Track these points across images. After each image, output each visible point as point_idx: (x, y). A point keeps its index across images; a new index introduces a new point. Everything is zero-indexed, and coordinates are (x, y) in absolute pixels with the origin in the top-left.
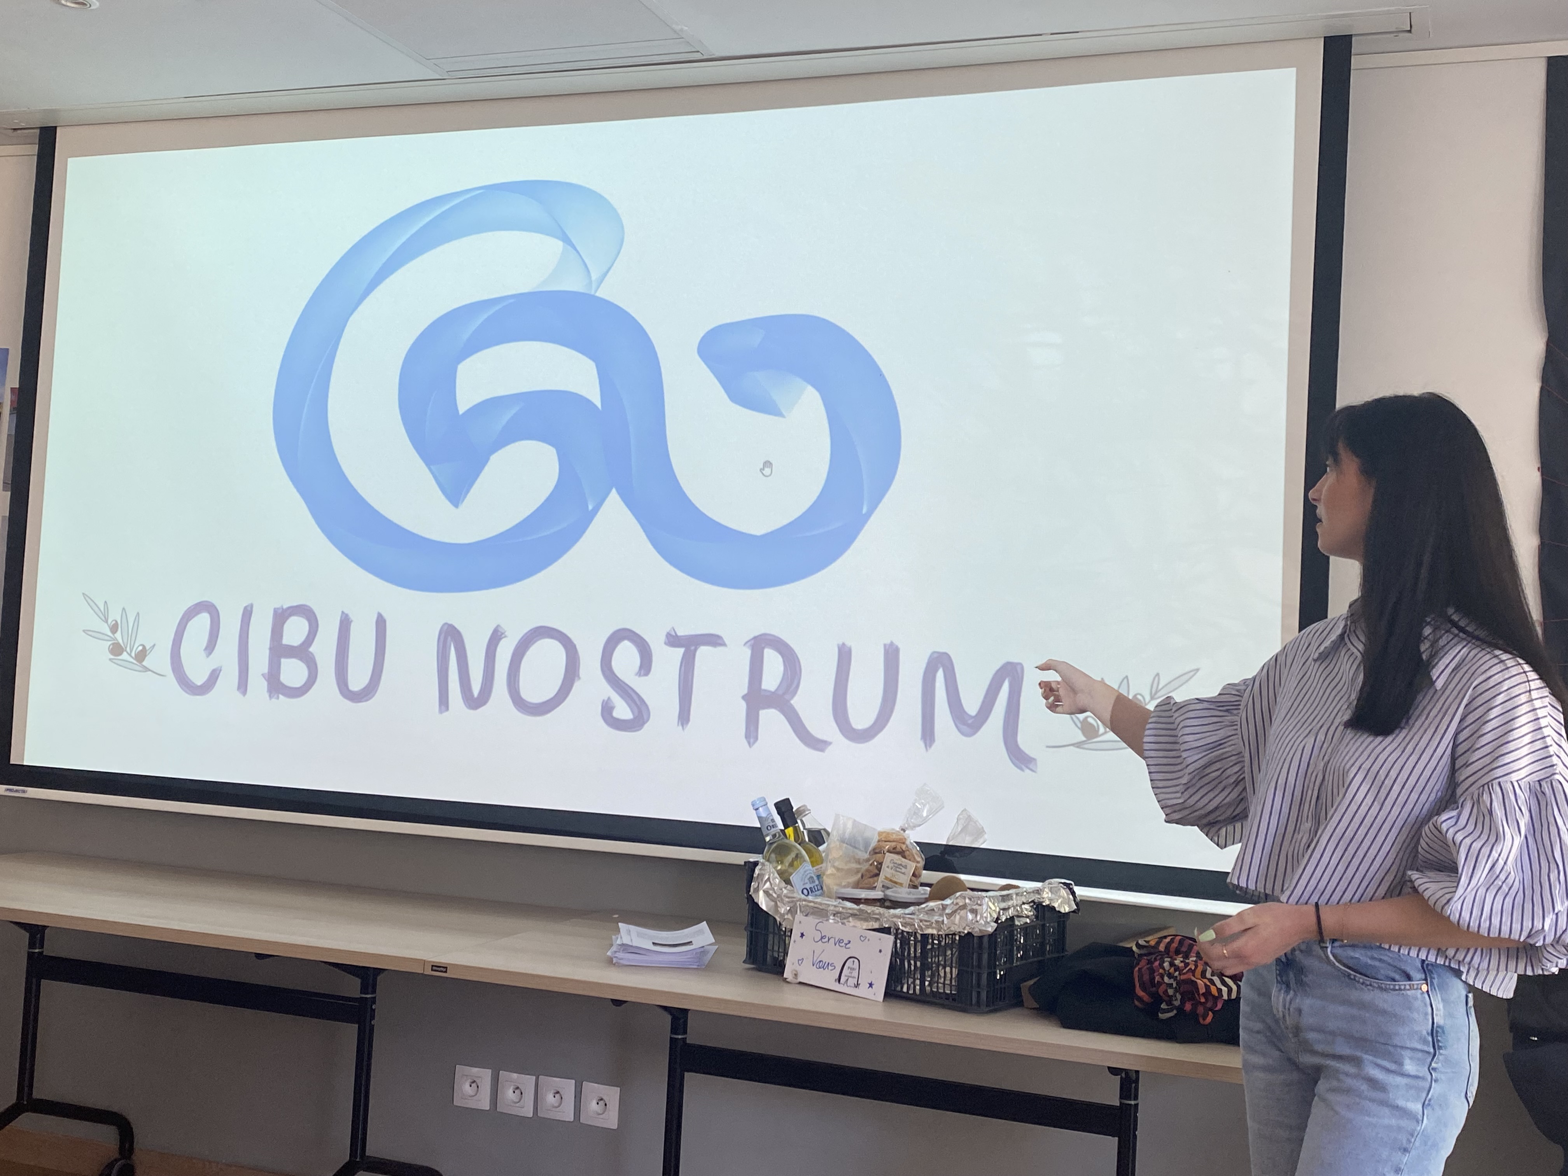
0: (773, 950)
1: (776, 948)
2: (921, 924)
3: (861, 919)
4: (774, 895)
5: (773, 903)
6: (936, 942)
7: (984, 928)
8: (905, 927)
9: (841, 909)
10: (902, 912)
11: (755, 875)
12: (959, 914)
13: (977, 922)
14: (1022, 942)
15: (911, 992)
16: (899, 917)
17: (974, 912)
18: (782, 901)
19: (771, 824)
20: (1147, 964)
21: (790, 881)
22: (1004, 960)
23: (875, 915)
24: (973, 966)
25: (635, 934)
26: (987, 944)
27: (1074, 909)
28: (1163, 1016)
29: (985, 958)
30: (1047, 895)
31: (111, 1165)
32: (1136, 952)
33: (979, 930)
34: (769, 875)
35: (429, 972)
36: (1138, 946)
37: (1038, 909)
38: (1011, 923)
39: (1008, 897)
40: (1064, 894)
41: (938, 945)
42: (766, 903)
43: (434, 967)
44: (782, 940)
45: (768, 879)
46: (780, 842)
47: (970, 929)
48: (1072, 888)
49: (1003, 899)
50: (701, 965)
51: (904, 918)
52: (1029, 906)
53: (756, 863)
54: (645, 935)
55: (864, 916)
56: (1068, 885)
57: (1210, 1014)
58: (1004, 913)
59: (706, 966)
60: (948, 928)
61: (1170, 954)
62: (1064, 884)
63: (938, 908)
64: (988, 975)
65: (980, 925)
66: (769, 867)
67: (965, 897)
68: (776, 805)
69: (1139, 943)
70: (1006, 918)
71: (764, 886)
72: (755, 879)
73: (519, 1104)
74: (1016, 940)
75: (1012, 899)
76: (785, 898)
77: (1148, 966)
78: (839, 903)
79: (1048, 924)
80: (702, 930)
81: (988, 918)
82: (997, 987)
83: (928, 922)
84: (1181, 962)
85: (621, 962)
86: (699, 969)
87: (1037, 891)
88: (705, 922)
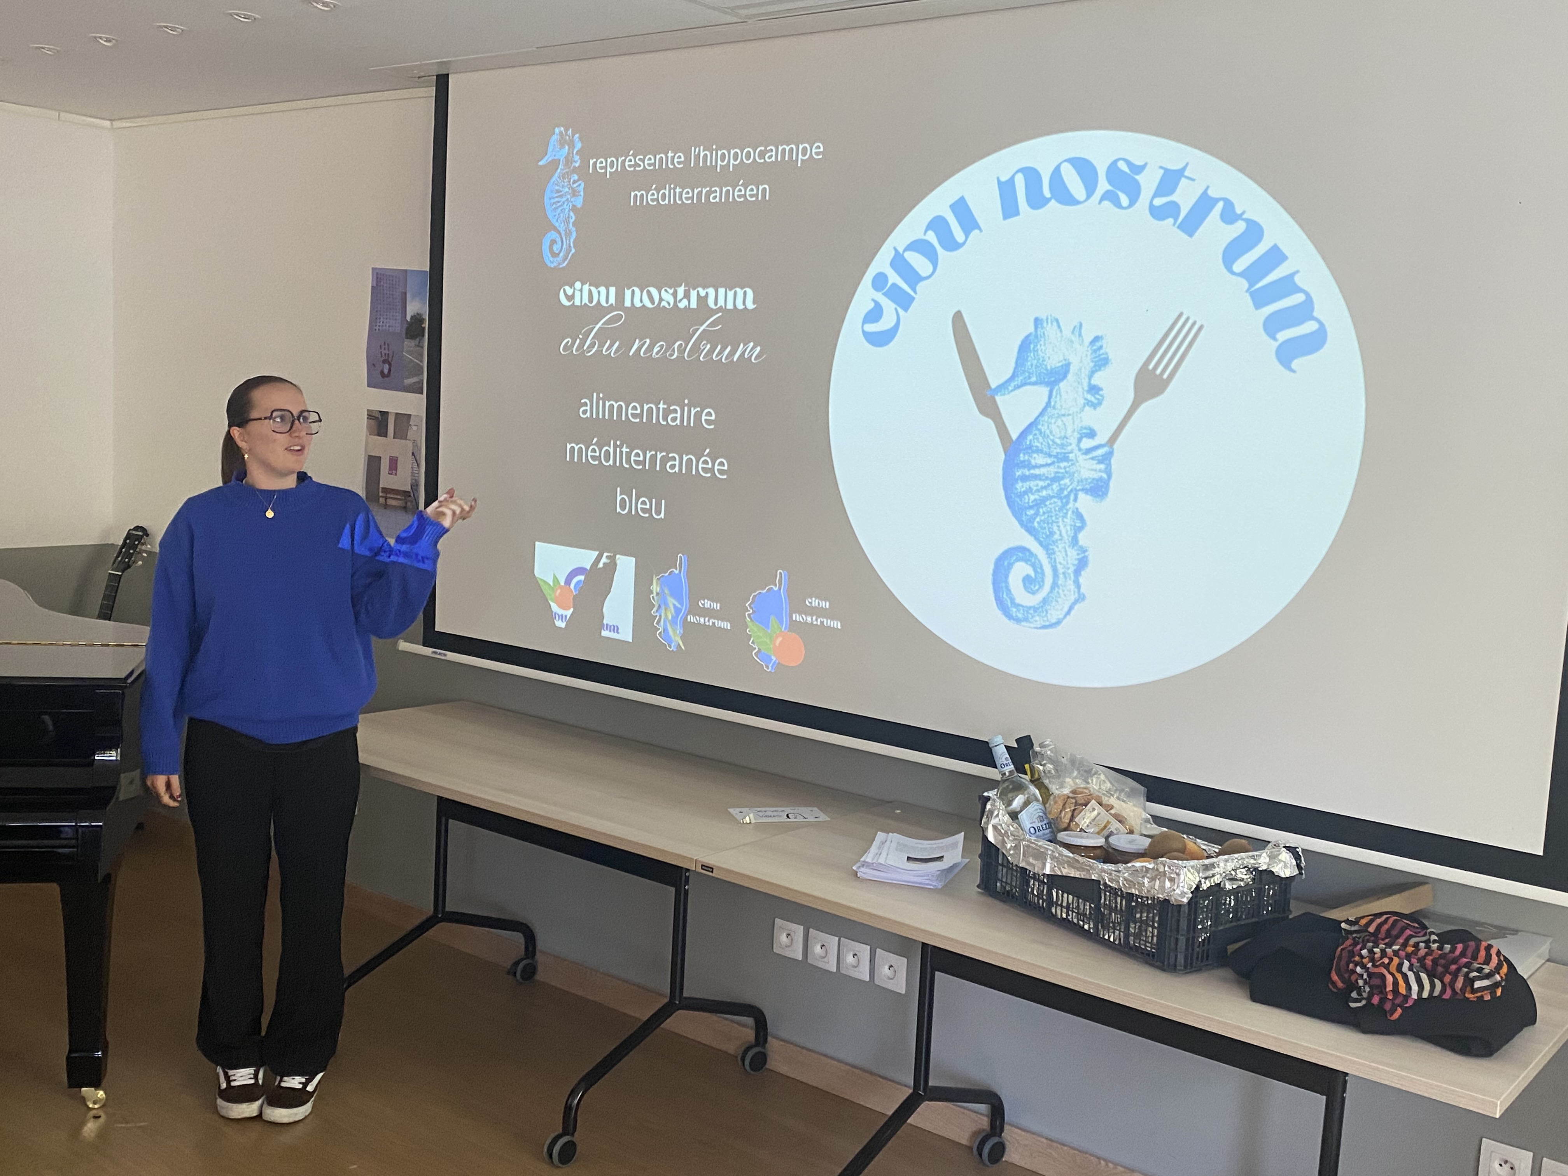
0: (1002, 881)
1: (1004, 880)
2: (1125, 883)
3: (1074, 868)
4: (1003, 831)
5: (1001, 838)
6: (1140, 900)
7: (1180, 899)
8: (1112, 883)
9: (1057, 855)
10: (1110, 868)
11: (987, 809)
12: (1159, 879)
13: (1174, 890)
14: (1232, 905)
15: (1117, 942)
16: (1105, 872)
17: (1172, 880)
18: (1008, 838)
19: (1004, 763)
20: (1350, 946)
21: (1018, 818)
22: (1209, 923)
23: (1086, 866)
24: (1171, 930)
25: (894, 845)
26: (1187, 911)
27: (1296, 872)
28: (1353, 1005)
29: (1184, 924)
30: (1264, 861)
31: (517, 963)
32: (1345, 930)
33: (1175, 899)
34: (999, 811)
35: (699, 870)
36: (1347, 922)
37: (1254, 873)
38: (1217, 889)
39: (1212, 866)
40: (1286, 859)
41: (1143, 903)
42: (995, 837)
43: (703, 867)
44: (1010, 872)
45: (997, 815)
46: (1014, 779)
47: (1168, 896)
48: (1298, 852)
49: (1207, 868)
50: (940, 885)
51: (1111, 874)
52: (1244, 870)
53: (988, 799)
54: (905, 846)
55: (1078, 865)
56: (1291, 850)
57: (1399, 1010)
58: (1207, 881)
59: (943, 887)
60: (1148, 891)
61: (1380, 936)
62: (1288, 848)
63: (1142, 870)
64: (1187, 940)
65: (1177, 894)
66: (999, 804)
67: (1166, 864)
68: (1017, 740)
69: (1350, 919)
70: (1208, 885)
71: (994, 821)
72: (986, 813)
73: (825, 960)
74: (1225, 904)
75: (1219, 867)
76: (1012, 835)
77: (1351, 948)
78: (1056, 849)
79: (1267, 887)
80: (958, 842)
81: (1186, 886)
82: (1198, 949)
83: (1131, 882)
84: (1381, 950)
85: (865, 876)
86: (935, 890)
87: (1253, 857)
88: (963, 833)
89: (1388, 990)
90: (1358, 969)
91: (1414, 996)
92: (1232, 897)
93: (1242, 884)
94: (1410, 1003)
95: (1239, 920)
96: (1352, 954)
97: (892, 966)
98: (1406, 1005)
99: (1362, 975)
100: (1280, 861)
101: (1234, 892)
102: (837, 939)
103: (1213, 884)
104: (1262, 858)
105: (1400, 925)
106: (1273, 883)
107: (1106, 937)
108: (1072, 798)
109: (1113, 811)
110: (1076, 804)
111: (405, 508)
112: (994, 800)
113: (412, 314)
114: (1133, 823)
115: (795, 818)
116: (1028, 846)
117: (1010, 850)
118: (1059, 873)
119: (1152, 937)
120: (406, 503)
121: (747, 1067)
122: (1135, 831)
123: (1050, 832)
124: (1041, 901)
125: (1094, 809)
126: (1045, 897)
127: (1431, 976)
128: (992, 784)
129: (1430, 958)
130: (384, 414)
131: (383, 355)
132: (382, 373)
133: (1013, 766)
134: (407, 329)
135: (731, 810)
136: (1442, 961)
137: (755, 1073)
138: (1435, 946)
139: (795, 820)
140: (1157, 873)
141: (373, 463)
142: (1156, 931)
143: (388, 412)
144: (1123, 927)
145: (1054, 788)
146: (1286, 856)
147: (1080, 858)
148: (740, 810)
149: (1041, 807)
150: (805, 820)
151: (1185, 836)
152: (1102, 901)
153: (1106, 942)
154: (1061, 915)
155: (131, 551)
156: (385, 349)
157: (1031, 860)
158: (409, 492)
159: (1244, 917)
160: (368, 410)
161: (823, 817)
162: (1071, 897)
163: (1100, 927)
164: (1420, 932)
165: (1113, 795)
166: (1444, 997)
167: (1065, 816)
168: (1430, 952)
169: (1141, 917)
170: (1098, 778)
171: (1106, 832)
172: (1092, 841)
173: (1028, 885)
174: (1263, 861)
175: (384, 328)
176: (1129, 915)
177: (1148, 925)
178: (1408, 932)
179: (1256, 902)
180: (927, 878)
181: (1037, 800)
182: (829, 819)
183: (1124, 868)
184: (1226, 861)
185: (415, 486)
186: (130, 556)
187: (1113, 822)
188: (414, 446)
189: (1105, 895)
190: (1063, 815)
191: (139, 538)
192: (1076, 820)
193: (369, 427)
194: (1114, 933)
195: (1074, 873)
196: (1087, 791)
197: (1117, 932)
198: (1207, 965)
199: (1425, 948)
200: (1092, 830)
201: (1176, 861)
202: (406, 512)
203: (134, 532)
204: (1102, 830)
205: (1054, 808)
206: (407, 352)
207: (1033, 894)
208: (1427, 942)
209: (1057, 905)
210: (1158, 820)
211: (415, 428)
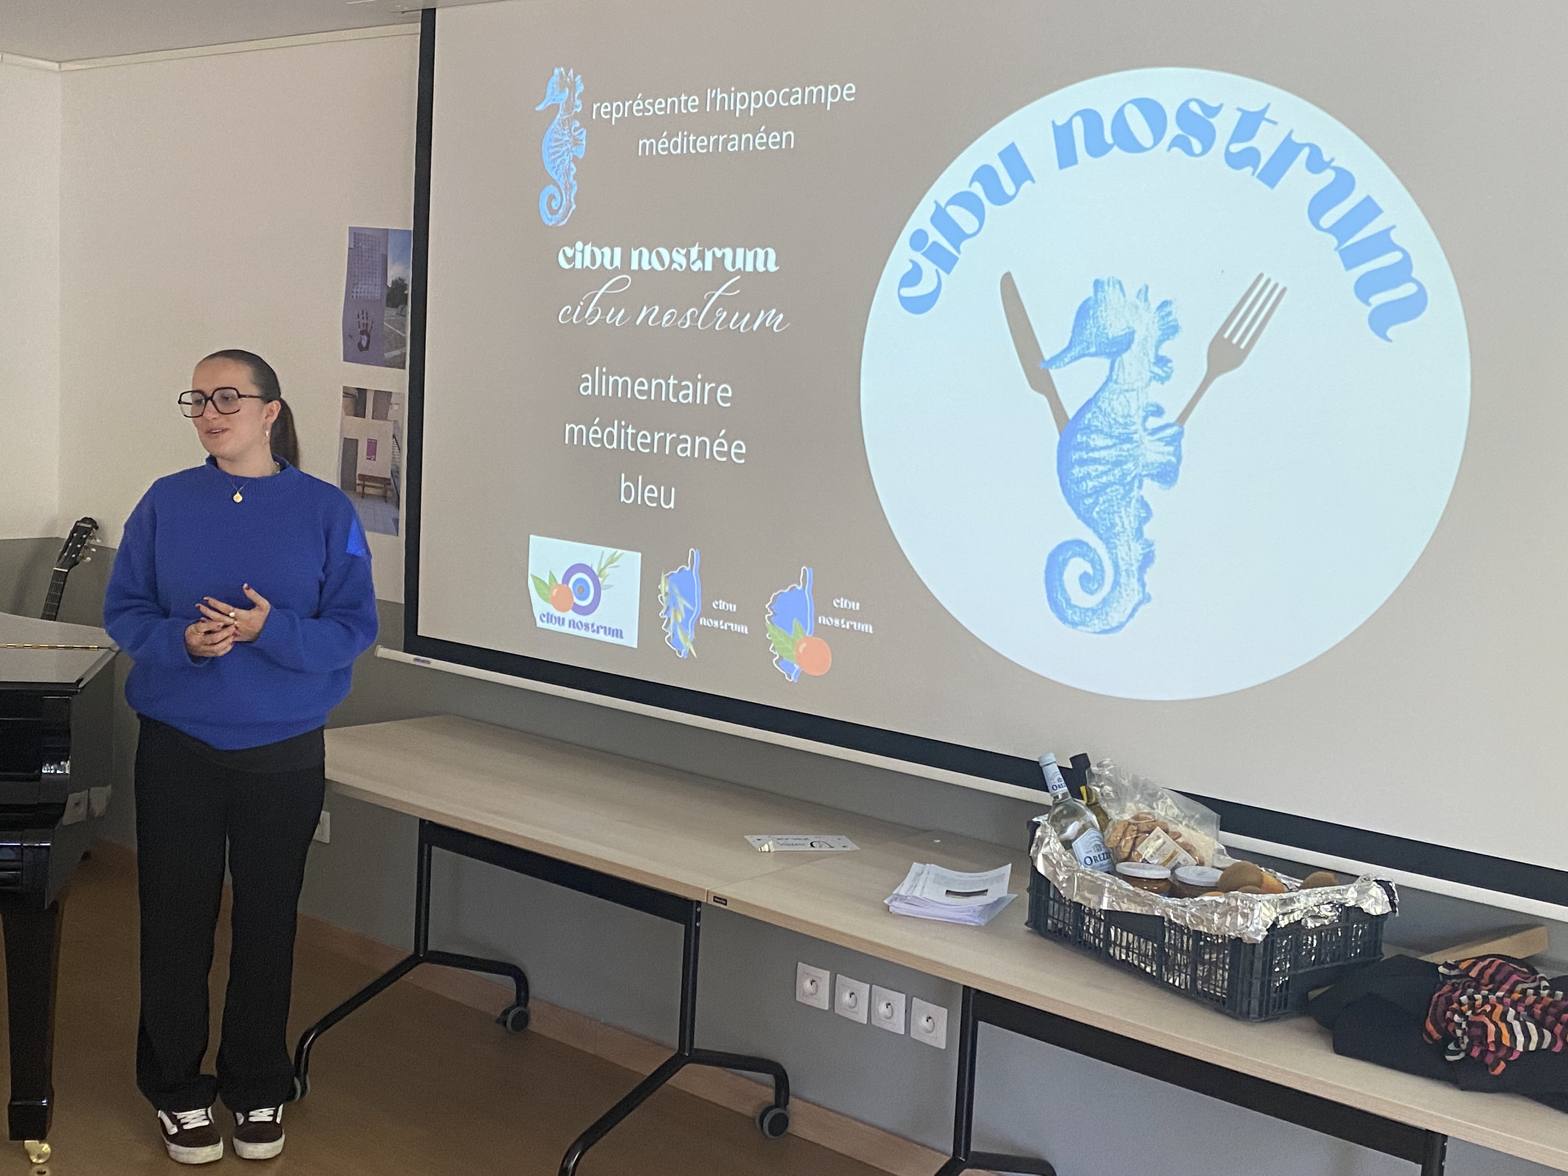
1: (1056, 917)
2: (1192, 919)
3: (1135, 902)
4: (1055, 862)
5: (1051, 869)
6: (1209, 939)
7: (1253, 936)
8: (1178, 919)
9: (1116, 888)
10: (1176, 902)
11: (1037, 836)
12: (1230, 915)
13: (1247, 927)
14: (1314, 946)
15: (1183, 987)
16: (1170, 907)
17: (1245, 916)
18: (1060, 870)
19: (1057, 784)
20: (1449, 991)
21: (1071, 847)
22: (1288, 966)
23: (1149, 900)
24: (1244, 974)
25: (932, 876)
26: (1262, 951)
27: (1389, 909)
28: (1450, 1058)
29: (1258, 965)
30: (1352, 896)
31: (506, 1012)
32: (1442, 974)
33: (1248, 937)
34: (1050, 839)
35: (711, 902)
36: (1446, 965)
37: (1340, 910)
38: (1296, 927)
39: (1292, 900)
40: (1377, 892)
41: (1212, 943)
42: (1046, 869)
43: (717, 899)
44: (1062, 908)
45: (1048, 843)
46: (1067, 803)
47: (1239, 934)
48: (1391, 887)
49: (1285, 902)
50: (982, 922)
51: (1176, 910)
52: (1328, 907)
53: (1038, 825)
54: (944, 878)
55: (1138, 899)
56: (1384, 884)
57: (1503, 1065)
58: (1286, 917)
59: (987, 925)
60: (1218, 929)
61: (1483, 981)
62: (1379, 882)
63: (1211, 905)
64: (1262, 984)
65: (1251, 932)
66: (1050, 830)
67: (1238, 898)
68: (1073, 760)
69: (1449, 962)
70: (1287, 922)
71: (1044, 850)
72: (1035, 841)
73: (856, 1009)
74: (1306, 944)
75: (1299, 902)
76: (1065, 866)
77: (1450, 994)
78: (1115, 881)
79: (1355, 926)
80: (1004, 875)
81: (1261, 923)
82: (1275, 995)
83: (1200, 918)
84: (1483, 997)
85: (898, 911)
86: (978, 928)
87: (1338, 892)
88: (1010, 865)
89: (1489, 1040)
90: (1456, 1018)
91: (1520, 1048)
92: (1315, 937)
93: (1326, 922)
94: (1515, 1056)
95: (1322, 963)
96: (1449, 1001)
97: (930, 1018)
98: (1512, 1059)
99: (1461, 1024)
100: (1371, 896)
101: (1317, 931)
102: (868, 986)
103: (1292, 921)
104: (1349, 893)
105: (1507, 969)
106: (1363, 922)
107: (1171, 981)
108: (1134, 824)
109: (1180, 840)
110: (1138, 831)
111: (385, 498)
112: (1045, 826)
113: (394, 279)
114: (1204, 855)
115: (820, 847)
116: (1082, 878)
117: (1062, 882)
118: (1119, 910)
119: (1223, 981)
120: (386, 492)
121: (767, 1133)
122: (1206, 863)
123: (1109, 863)
124: (1097, 941)
125: (1159, 838)
126: (1101, 936)
127: (1540, 1026)
128: (1043, 809)
129: (1540, 1006)
130: (362, 392)
131: (361, 325)
132: (360, 345)
133: (1066, 788)
134: (388, 295)
135: (747, 837)
136: (1552, 1010)
137: (776, 1138)
138: (1545, 993)
139: (821, 849)
140: (1228, 908)
141: (349, 447)
142: (1226, 975)
143: (366, 390)
144: (1189, 970)
145: (1113, 813)
146: (1377, 891)
147: (1141, 892)
148: (759, 837)
149: (1098, 834)
150: (832, 849)
151: (1263, 869)
152: (1167, 940)
153: (1171, 987)
154: (1120, 956)
155: (79, 546)
156: (363, 318)
157: (1087, 895)
158: (389, 480)
159: (1328, 959)
160: (344, 387)
161: (852, 846)
162: (1131, 935)
163: (1164, 970)
164: (1527, 978)
165: (1181, 823)
166: (1554, 1050)
167: (1125, 844)
168: (1539, 999)
169: (1210, 958)
170: (1163, 802)
171: (1172, 864)
172: (1157, 873)
173: (1083, 923)
174: (1350, 896)
175: (362, 295)
176: (1196, 957)
177: (1217, 967)
178: (1515, 977)
179: (1341, 944)
180: (969, 914)
181: (1093, 826)
182: (859, 849)
183: (1191, 902)
184: (1308, 895)
185: (396, 473)
186: (78, 551)
187: (1180, 853)
188: (395, 428)
189: (1170, 933)
190: (1123, 843)
191: (87, 531)
192: (1138, 849)
193: (345, 407)
194: (1179, 976)
195: (1134, 909)
196: (1148, 816)
197: (1183, 976)
198: (1285, 1013)
199: (1534, 995)
200: (1156, 861)
201: (1249, 895)
202: (386, 502)
203: (82, 525)
204: (1168, 861)
205: (1113, 835)
206: (389, 322)
207: (1089, 933)
208: (1537, 989)
209: (1116, 945)
210: (1232, 851)
211: (396, 407)
